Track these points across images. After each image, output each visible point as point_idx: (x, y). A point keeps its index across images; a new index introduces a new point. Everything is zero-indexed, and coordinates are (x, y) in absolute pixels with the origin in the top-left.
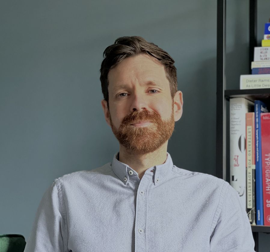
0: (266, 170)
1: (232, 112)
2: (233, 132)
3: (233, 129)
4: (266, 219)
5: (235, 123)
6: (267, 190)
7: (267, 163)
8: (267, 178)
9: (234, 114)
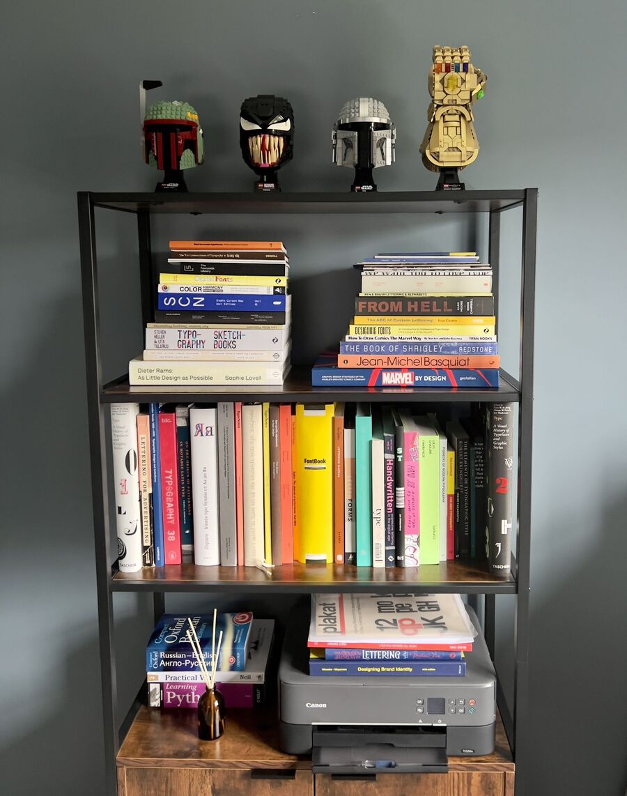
0: (167, 491)
1: (113, 417)
2: (117, 446)
3: (117, 442)
4: (167, 558)
5: (119, 434)
6: (168, 518)
7: (168, 482)
8: (169, 502)
9: (118, 421)
